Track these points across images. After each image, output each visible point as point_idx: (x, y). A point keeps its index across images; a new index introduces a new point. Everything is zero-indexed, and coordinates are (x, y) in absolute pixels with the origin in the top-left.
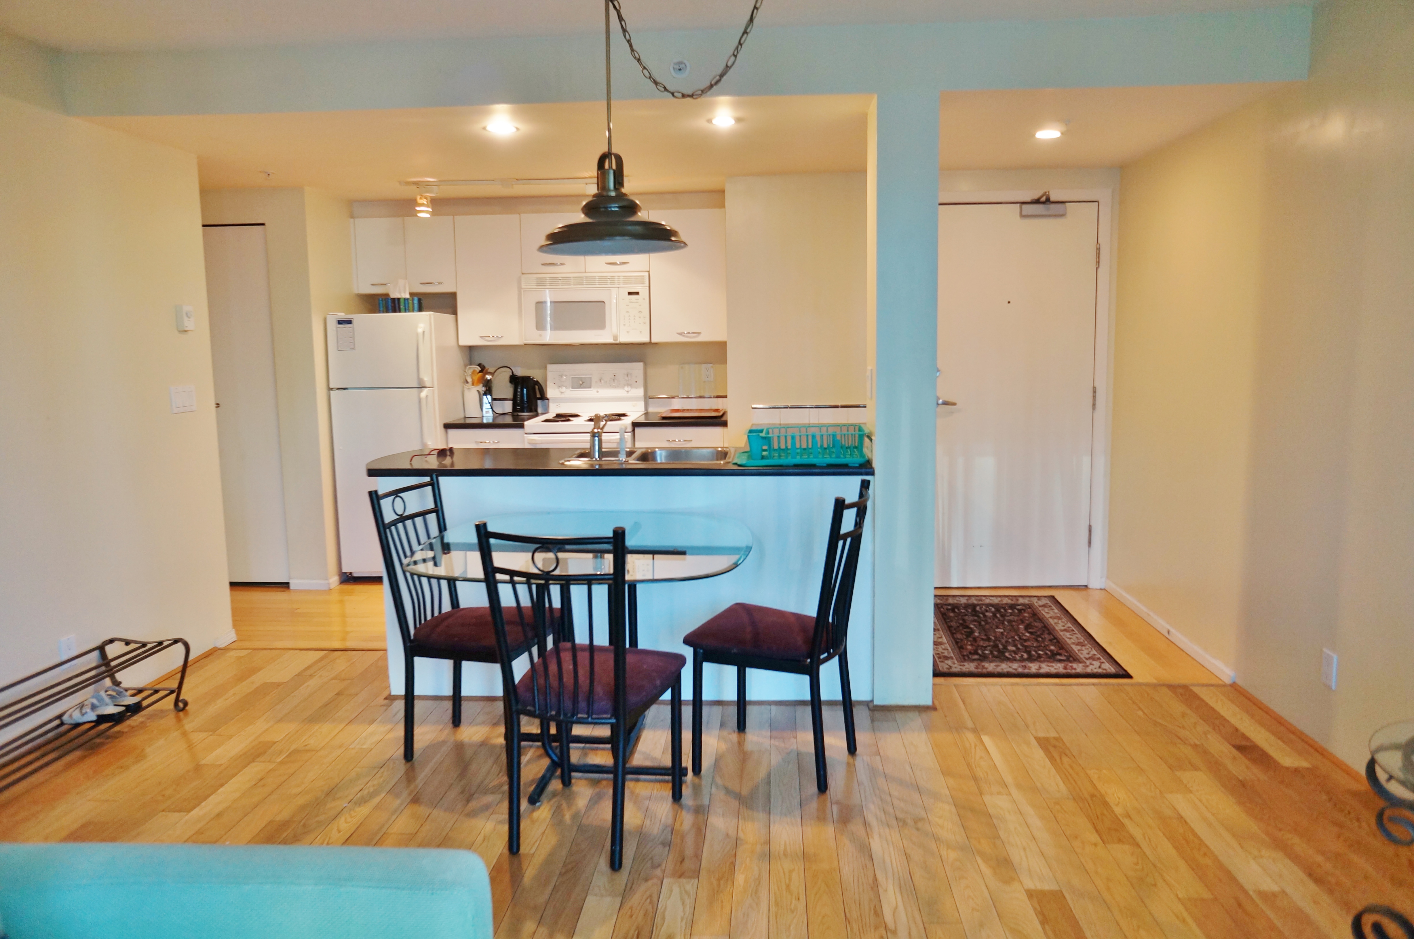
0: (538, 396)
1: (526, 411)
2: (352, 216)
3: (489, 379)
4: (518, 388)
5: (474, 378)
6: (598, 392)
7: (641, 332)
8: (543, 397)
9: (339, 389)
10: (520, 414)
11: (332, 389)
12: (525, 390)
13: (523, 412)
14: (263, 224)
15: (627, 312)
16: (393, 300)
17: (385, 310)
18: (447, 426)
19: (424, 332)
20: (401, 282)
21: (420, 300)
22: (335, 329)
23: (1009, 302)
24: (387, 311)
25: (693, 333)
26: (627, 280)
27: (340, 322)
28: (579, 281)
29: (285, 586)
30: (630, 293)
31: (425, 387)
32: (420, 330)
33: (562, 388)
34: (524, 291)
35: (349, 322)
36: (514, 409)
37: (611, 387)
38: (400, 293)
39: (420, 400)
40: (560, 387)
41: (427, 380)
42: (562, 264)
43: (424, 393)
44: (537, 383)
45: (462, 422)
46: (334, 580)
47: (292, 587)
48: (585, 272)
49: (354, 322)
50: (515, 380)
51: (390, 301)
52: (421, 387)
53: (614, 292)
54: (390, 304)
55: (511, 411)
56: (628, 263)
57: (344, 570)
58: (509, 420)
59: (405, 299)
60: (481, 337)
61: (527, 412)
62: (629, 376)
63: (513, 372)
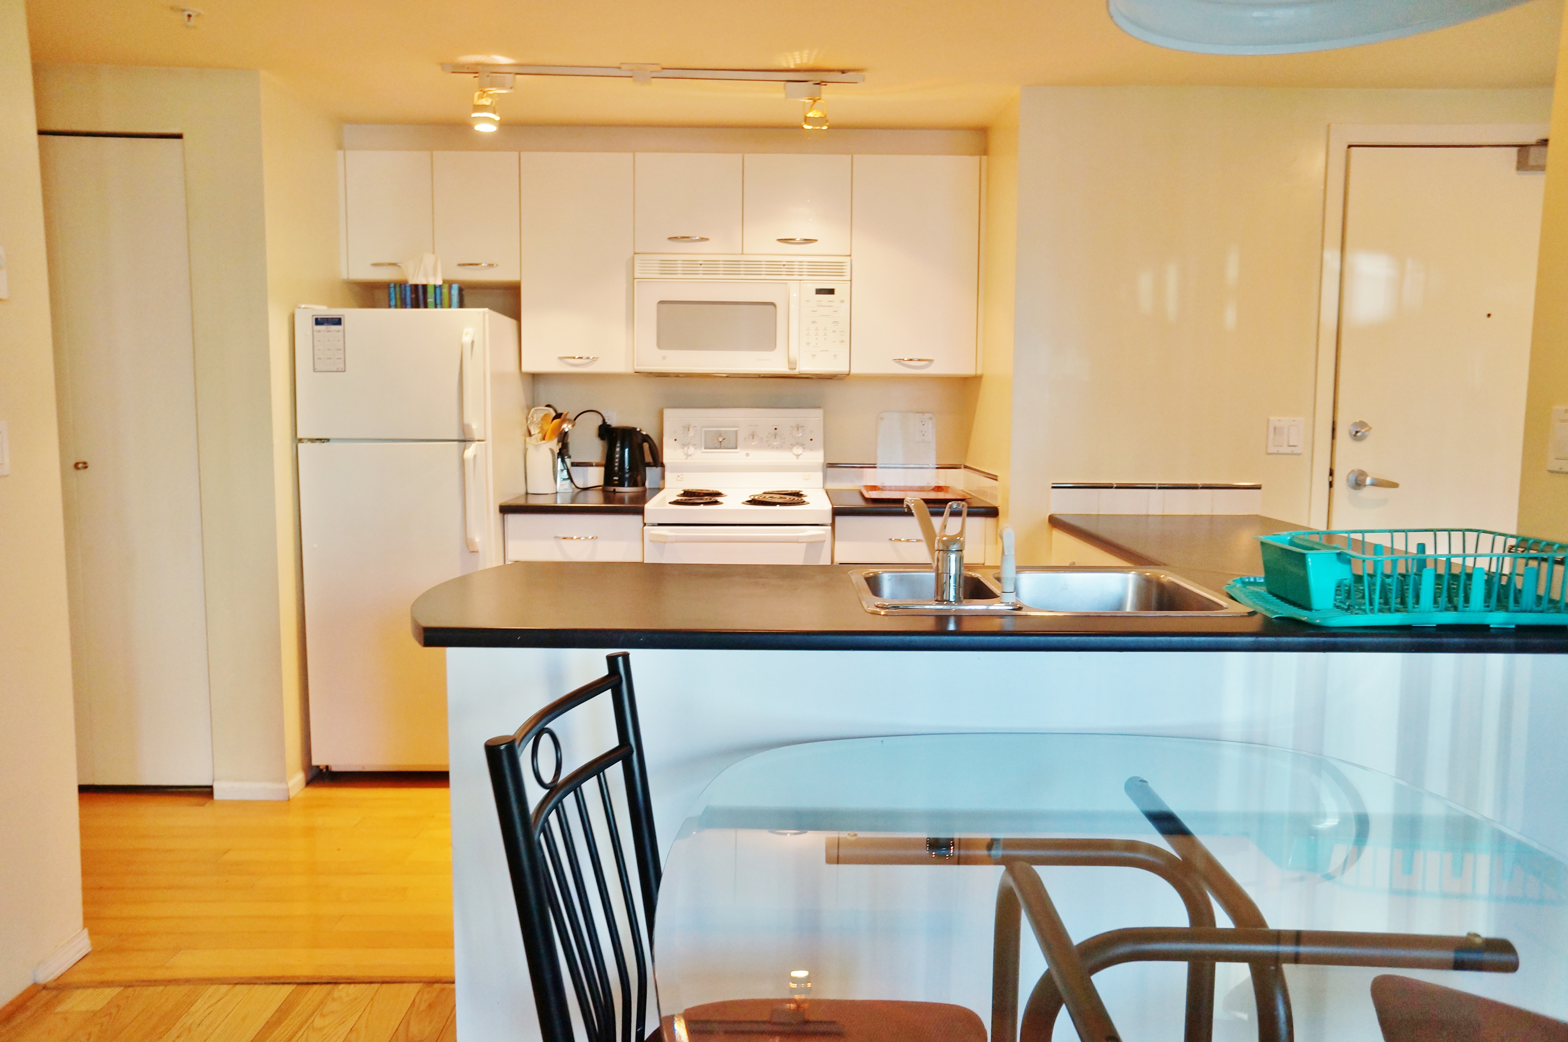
0: (648, 458)
1: (626, 484)
2: (340, 147)
3: (566, 430)
4: (615, 447)
5: (545, 428)
6: (747, 455)
7: (835, 356)
8: (658, 462)
9: (312, 440)
10: (618, 489)
11: (300, 440)
12: (627, 450)
13: (623, 486)
14: (179, 136)
15: (814, 322)
16: (416, 287)
17: (399, 303)
18: (506, 510)
19: (473, 342)
20: (429, 259)
21: (461, 290)
22: (310, 333)
23: (1489, 315)
24: (404, 305)
25: (919, 360)
26: (815, 269)
27: (319, 322)
28: (733, 267)
29: (206, 792)
30: (819, 291)
31: (473, 441)
32: (467, 339)
33: (688, 448)
34: (638, 282)
35: (338, 322)
36: (608, 480)
37: (770, 447)
38: (426, 276)
39: (462, 462)
40: (684, 445)
41: (476, 427)
42: (702, 239)
43: (471, 451)
44: (647, 438)
45: (521, 502)
46: (298, 778)
47: (217, 795)
48: (742, 254)
49: (346, 321)
50: (606, 432)
51: (408, 289)
52: (465, 441)
53: (794, 287)
54: (408, 293)
55: (601, 483)
56: (816, 240)
57: (315, 762)
58: (595, 499)
59: (435, 287)
60: (561, 358)
61: (629, 486)
62: (800, 430)
63: (604, 420)
